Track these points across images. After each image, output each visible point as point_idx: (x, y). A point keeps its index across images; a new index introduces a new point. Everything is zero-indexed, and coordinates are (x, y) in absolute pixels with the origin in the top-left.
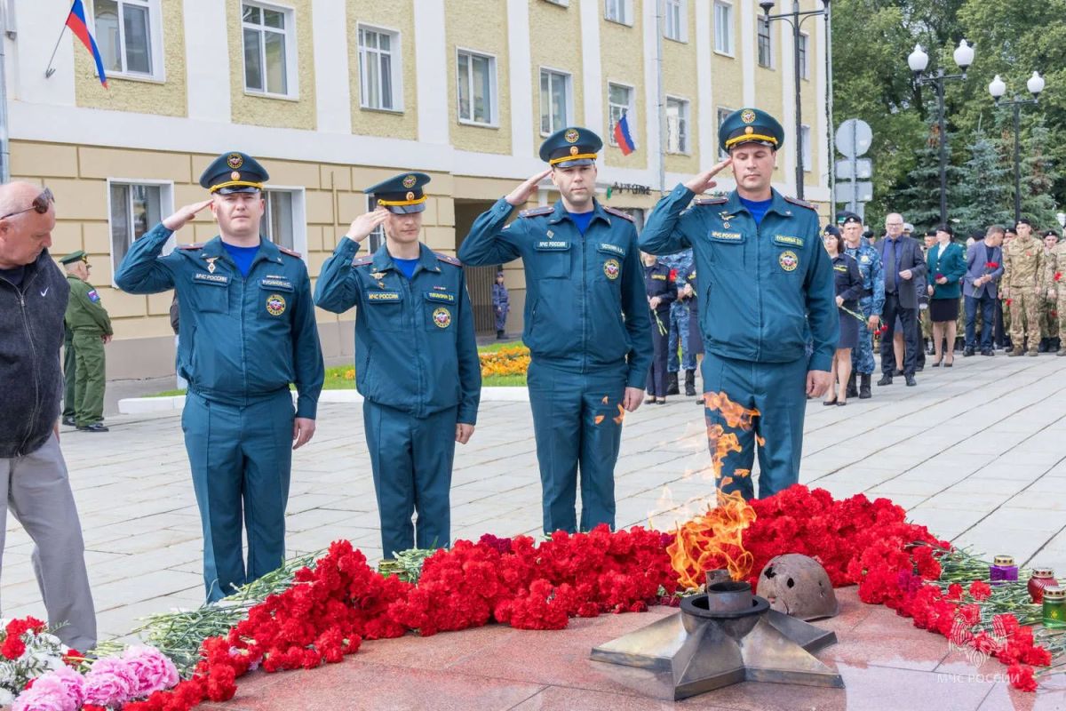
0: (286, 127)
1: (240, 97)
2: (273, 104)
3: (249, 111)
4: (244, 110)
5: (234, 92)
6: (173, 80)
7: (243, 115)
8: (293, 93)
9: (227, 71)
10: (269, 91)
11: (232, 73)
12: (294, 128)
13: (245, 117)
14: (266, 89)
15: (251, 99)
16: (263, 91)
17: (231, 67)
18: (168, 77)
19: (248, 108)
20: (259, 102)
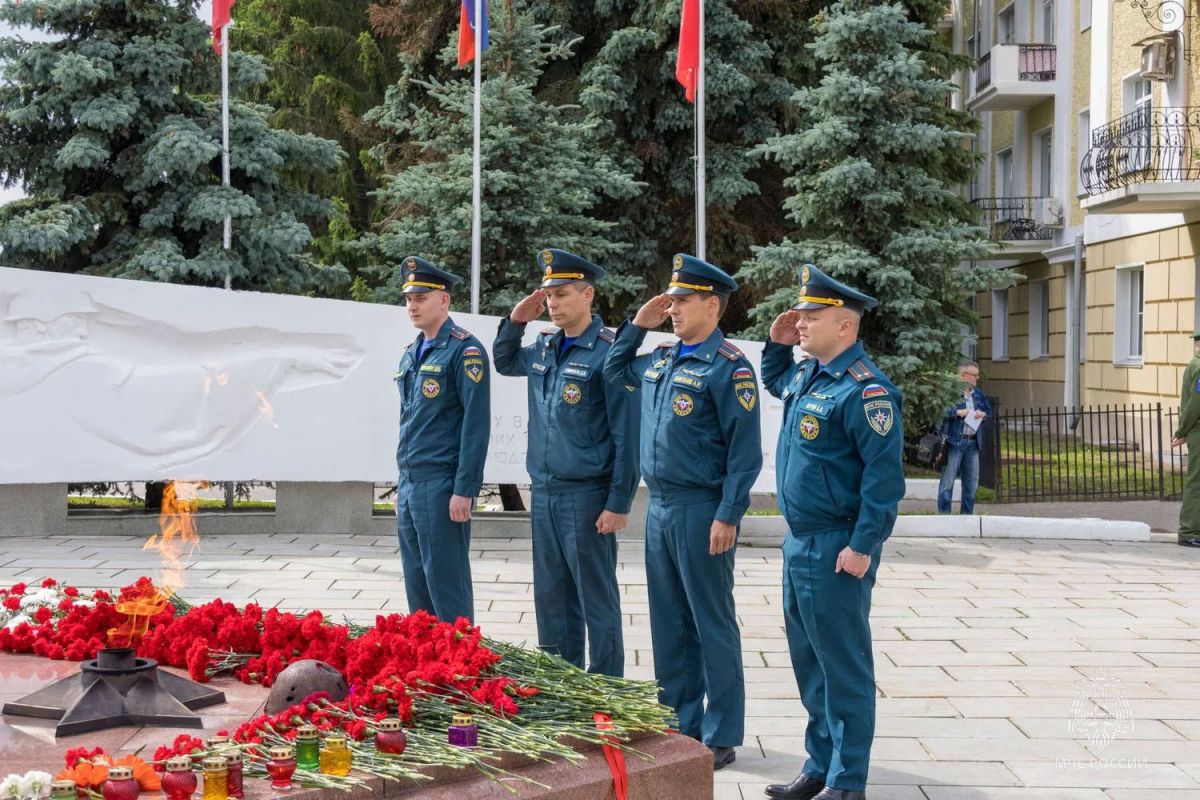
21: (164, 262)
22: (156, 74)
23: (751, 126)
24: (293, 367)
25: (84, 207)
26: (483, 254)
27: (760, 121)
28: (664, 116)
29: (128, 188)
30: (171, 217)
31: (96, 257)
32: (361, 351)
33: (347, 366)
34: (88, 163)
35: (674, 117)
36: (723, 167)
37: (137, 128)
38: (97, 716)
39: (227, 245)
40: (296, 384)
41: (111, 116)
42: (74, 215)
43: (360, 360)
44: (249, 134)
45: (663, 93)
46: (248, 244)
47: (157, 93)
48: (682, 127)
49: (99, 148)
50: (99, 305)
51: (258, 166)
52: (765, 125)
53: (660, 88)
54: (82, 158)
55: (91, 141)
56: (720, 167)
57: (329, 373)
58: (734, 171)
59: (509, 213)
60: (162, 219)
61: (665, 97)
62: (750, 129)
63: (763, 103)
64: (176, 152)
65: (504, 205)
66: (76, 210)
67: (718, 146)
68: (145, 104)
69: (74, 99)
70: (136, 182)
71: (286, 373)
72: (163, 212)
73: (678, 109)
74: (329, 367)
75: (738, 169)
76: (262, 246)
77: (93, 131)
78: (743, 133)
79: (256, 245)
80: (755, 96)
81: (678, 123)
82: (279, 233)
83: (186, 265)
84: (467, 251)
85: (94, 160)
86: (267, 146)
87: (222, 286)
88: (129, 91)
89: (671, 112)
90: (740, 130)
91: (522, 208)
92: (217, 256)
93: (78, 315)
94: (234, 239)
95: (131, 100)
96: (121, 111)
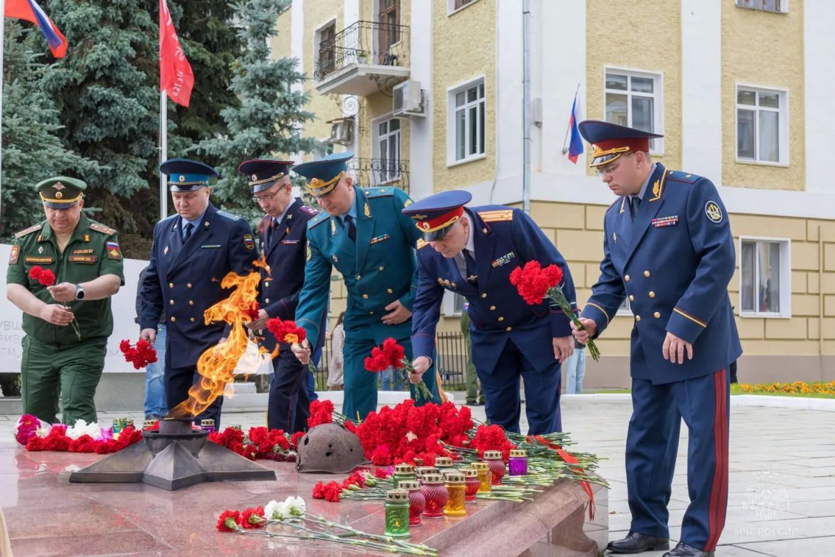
0: (774, 189)
1: (731, 165)
2: (763, 170)
3: (740, 176)
4: (734, 176)
5: (726, 161)
6: (671, 152)
7: (734, 179)
8: (784, 160)
9: (720, 145)
10: (761, 159)
11: (724, 146)
12: (784, 189)
13: (735, 181)
14: (758, 157)
15: (742, 166)
16: (756, 159)
17: (723, 141)
18: (666, 151)
19: (739, 174)
20: (750, 169)
23: (138, 144)
27: (145, 141)
28: (83, 131)
35: (90, 132)
36: (124, 169)
45: (81, 115)
48: (95, 140)
52: (148, 144)
53: (80, 112)
56: (122, 169)
58: (132, 172)
61: (82, 119)
62: (137, 146)
63: (147, 129)
67: (118, 155)
73: (93, 127)
75: (134, 171)
78: (132, 148)
80: (142, 124)
81: (93, 137)
89: (89, 129)
90: (130, 146)
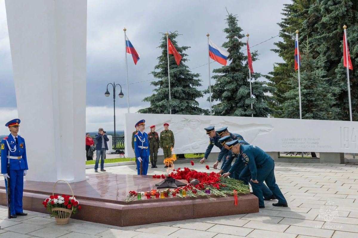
21: (239, 112)
22: (239, 79)
24: (261, 130)
25: (227, 104)
26: (302, 107)
29: (236, 99)
30: (242, 104)
31: (230, 112)
32: (273, 127)
33: (270, 130)
34: (227, 96)
37: (237, 88)
38: (164, 186)
39: (252, 108)
40: (261, 134)
41: (230, 87)
42: (225, 105)
43: (273, 129)
44: (257, 88)
46: (256, 108)
47: (240, 82)
49: (229, 93)
50: (225, 121)
51: (258, 93)
54: (226, 95)
55: (228, 92)
57: (267, 131)
59: (308, 98)
60: (241, 105)
64: (241, 93)
65: (307, 96)
66: (225, 104)
68: (238, 84)
69: (226, 85)
70: (236, 98)
71: (259, 132)
72: (241, 103)
74: (267, 130)
76: (258, 108)
77: (228, 90)
79: (257, 108)
82: (260, 105)
83: (243, 113)
84: (299, 106)
85: (228, 95)
86: (260, 89)
87: (251, 116)
88: (235, 82)
91: (311, 97)
92: (250, 111)
93: (222, 123)
94: (253, 108)
95: (235, 84)
96: (233, 86)
